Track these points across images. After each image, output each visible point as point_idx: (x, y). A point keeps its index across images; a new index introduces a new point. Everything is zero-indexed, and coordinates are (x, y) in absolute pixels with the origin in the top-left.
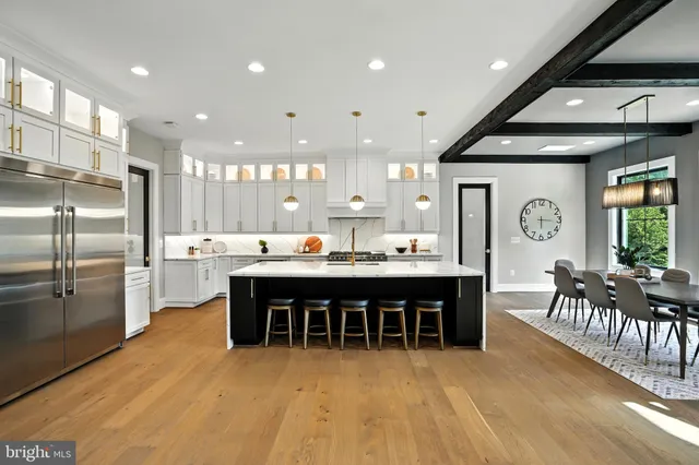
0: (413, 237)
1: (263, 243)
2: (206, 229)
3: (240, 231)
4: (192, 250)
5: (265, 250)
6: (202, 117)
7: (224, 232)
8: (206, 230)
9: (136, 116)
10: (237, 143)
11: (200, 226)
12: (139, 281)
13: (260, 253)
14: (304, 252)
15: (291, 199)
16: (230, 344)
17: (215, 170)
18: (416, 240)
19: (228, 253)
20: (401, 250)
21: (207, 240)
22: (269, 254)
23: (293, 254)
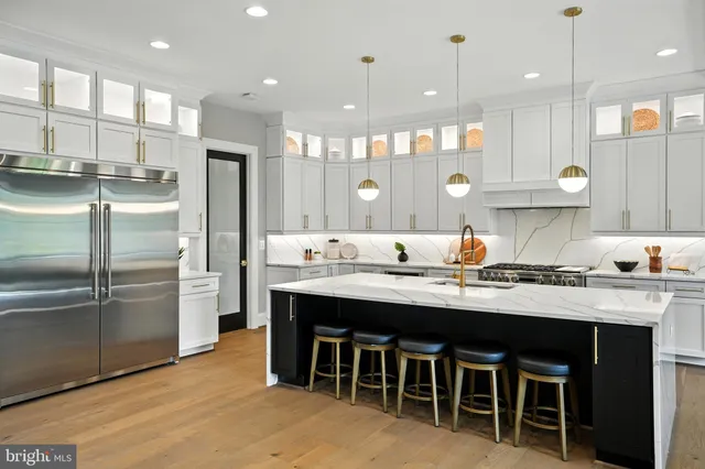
0: (652, 241)
1: (400, 247)
2: (326, 226)
3: (369, 229)
4: (308, 254)
5: (403, 258)
6: (270, 82)
7: (351, 231)
8: (326, 229)
9: (210, 93)
10: (347, 107)
11: (314, 222)
12: (202, 289)
13: (396, 262)
14: (456, 262)
15: (368, 183)
16: (272, 380)
17: (336, 146)
18: (658, 249)
19: (360, 260)
20: (626, 267)
21: (334, 241)
22: (409, 263)
23: (442, 265)
